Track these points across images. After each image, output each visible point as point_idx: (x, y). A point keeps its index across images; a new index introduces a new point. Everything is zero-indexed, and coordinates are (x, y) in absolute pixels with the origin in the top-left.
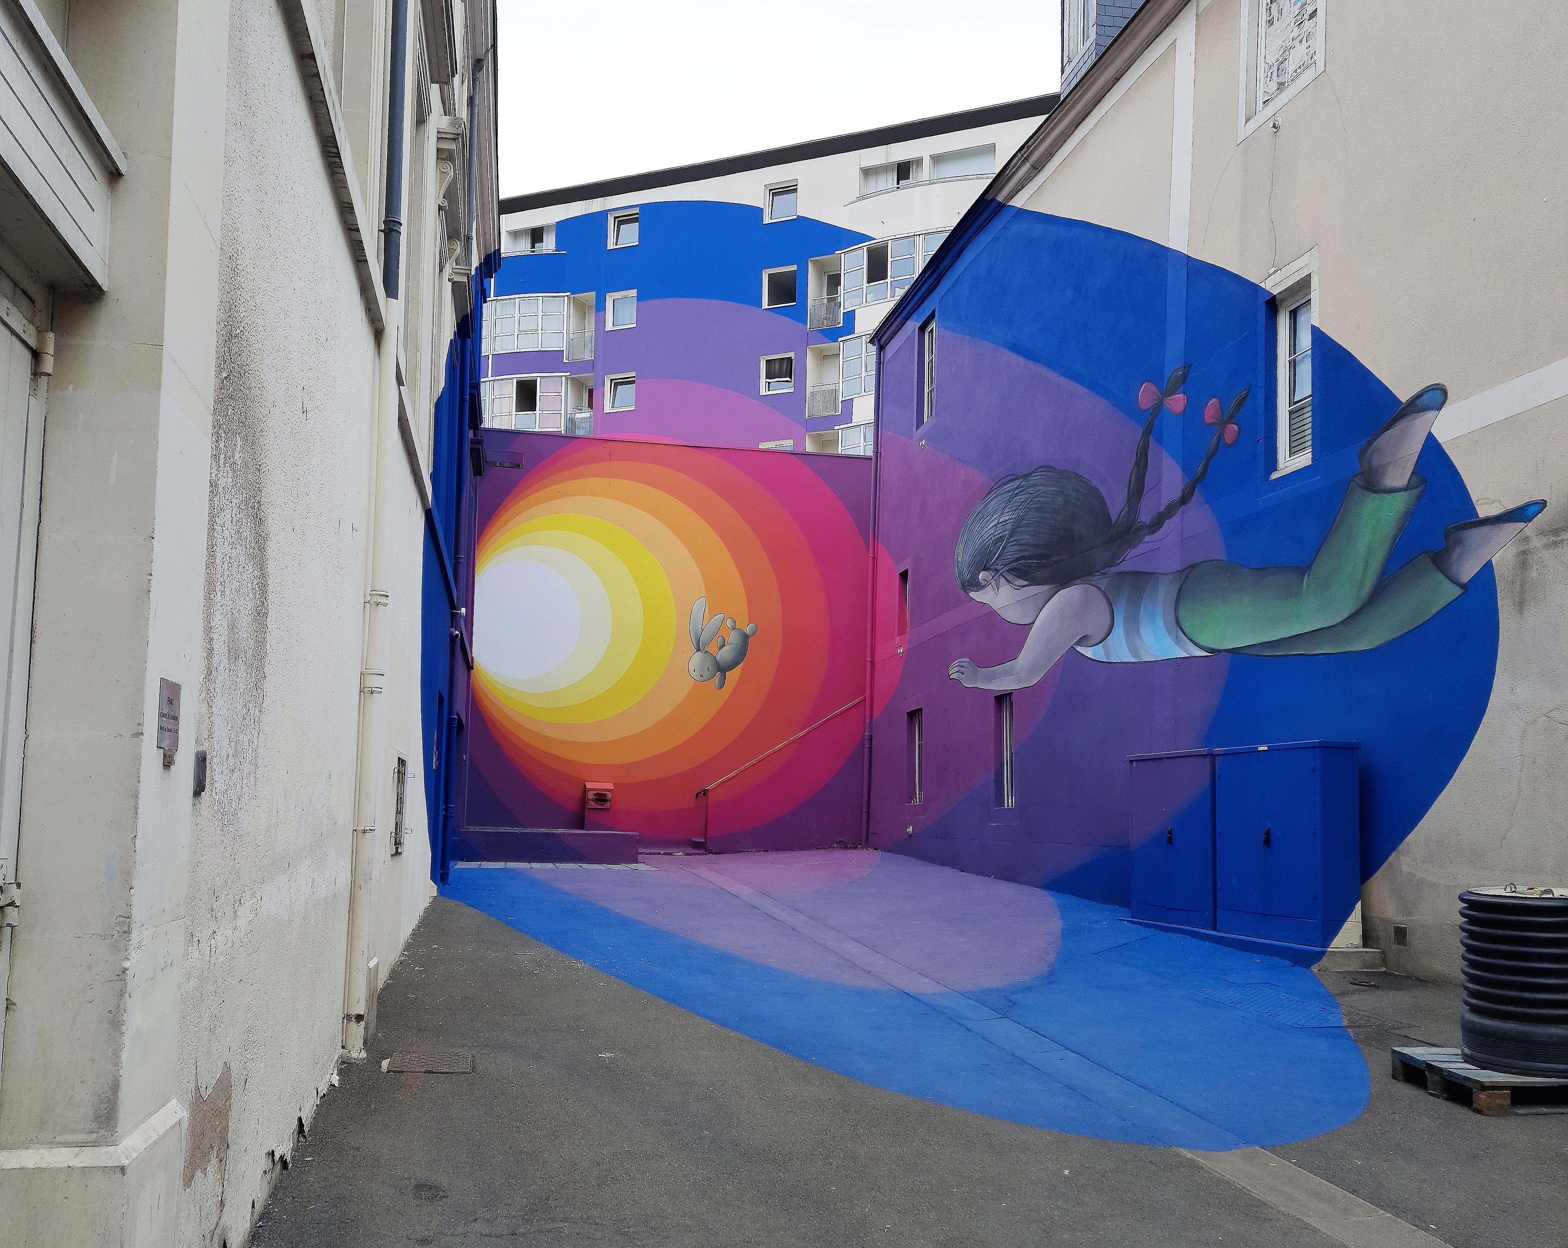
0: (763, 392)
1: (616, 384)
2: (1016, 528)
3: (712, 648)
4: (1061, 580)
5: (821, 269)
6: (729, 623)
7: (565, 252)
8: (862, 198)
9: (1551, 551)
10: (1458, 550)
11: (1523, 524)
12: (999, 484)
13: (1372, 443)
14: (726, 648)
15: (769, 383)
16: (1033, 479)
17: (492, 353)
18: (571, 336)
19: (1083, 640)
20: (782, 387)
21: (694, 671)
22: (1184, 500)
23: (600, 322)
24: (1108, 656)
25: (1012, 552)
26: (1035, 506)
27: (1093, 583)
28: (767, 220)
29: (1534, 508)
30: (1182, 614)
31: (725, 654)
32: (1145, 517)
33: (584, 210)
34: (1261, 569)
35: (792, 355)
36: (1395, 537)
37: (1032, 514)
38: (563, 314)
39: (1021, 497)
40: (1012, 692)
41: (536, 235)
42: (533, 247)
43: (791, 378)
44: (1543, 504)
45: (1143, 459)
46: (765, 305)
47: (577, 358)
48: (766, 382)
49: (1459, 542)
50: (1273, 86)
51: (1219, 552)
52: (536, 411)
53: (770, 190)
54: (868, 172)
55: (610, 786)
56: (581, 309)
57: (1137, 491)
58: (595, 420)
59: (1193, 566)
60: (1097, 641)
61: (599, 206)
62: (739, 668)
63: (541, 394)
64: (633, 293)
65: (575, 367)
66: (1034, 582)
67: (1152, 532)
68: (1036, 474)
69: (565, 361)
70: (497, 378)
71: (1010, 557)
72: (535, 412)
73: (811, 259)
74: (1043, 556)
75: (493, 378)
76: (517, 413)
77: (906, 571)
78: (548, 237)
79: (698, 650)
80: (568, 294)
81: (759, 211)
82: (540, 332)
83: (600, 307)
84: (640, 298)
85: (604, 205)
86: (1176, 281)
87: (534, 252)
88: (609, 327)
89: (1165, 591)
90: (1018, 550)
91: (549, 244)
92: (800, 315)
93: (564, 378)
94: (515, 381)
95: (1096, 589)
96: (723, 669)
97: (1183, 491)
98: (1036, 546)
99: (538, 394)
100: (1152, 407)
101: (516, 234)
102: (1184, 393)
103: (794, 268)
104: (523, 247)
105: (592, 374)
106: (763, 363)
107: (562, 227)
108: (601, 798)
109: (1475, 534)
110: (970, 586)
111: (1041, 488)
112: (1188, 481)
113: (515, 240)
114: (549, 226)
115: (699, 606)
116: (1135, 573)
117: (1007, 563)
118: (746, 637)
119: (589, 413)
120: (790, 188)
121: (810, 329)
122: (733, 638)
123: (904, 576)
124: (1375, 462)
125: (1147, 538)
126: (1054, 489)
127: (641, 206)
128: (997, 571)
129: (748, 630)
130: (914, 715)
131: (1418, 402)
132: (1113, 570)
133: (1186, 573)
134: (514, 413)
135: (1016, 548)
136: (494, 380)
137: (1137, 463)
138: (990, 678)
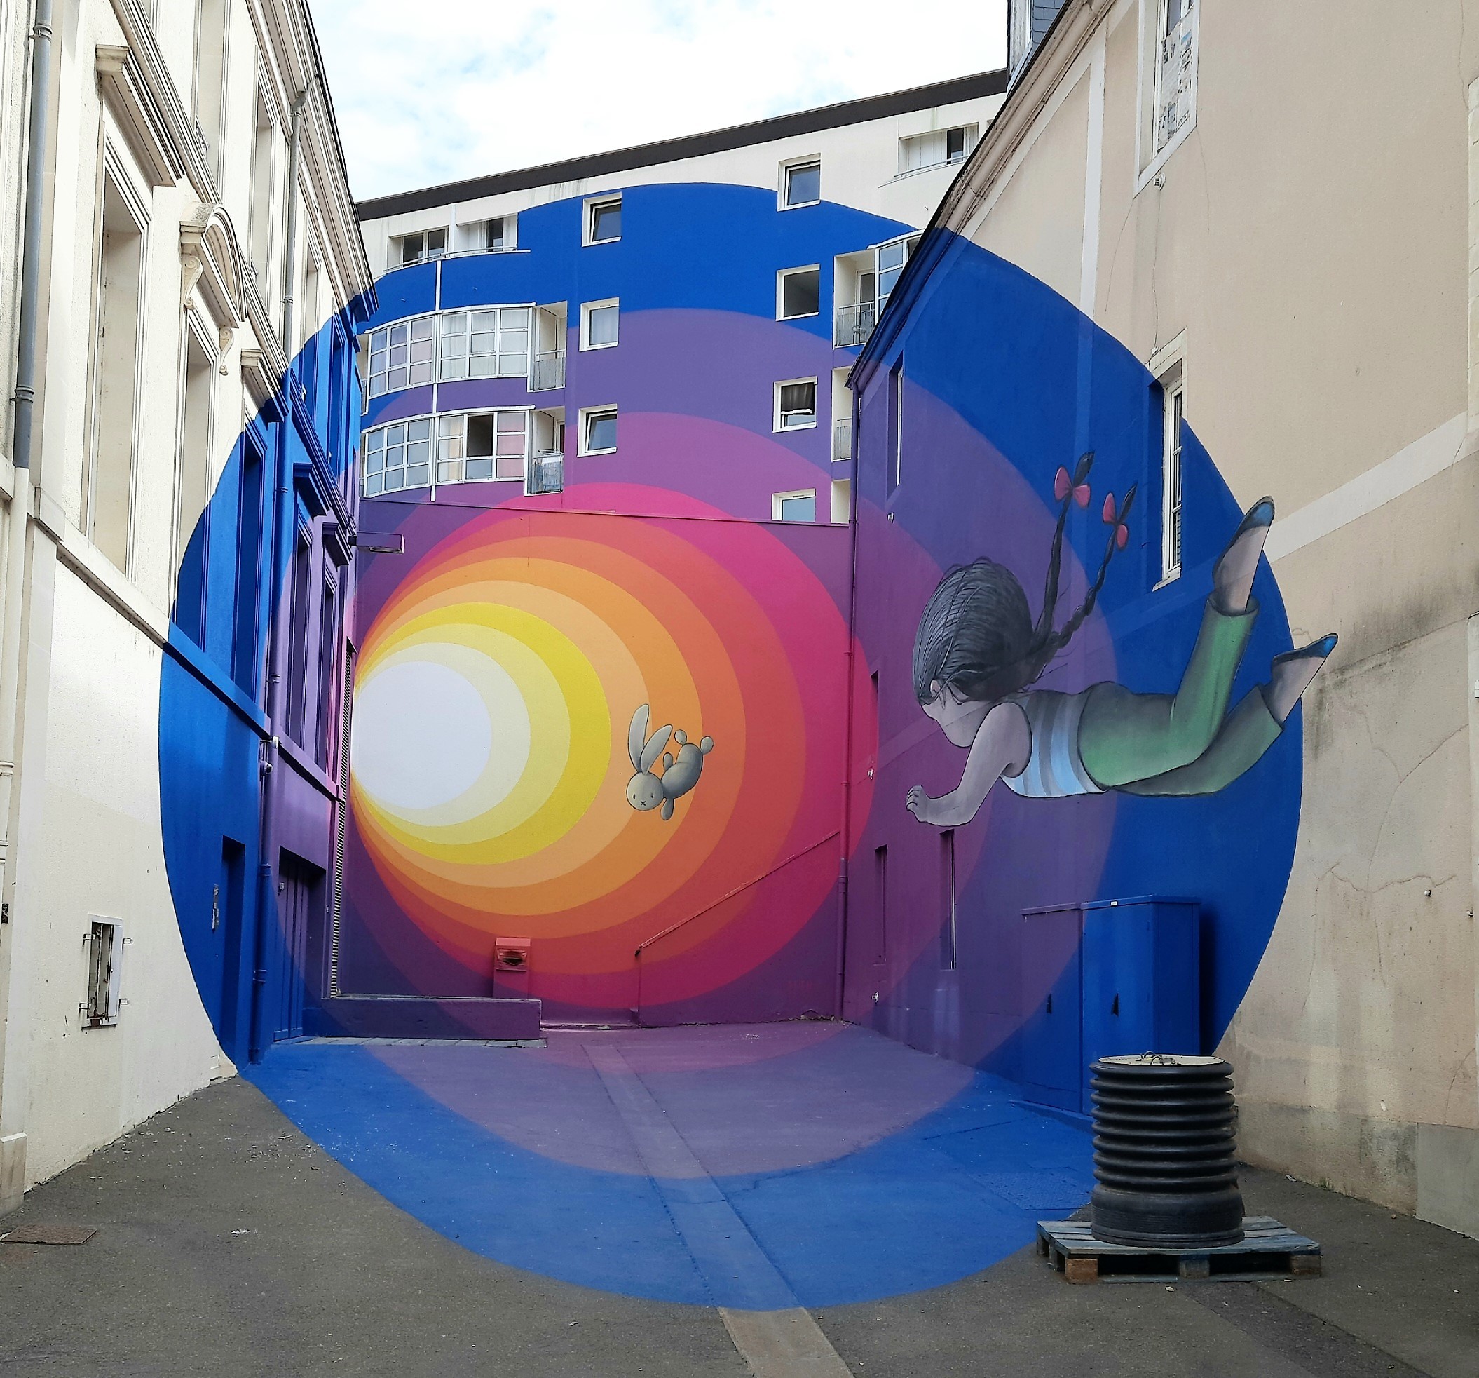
0: (778, 428)
1: (594, 420)
2: (960, 629)
3: (657, 769)
4: (994, 698)
5: (851, 267)
6: (679, 737)
7: (529, 251)
8: (900, 176)
9: (1338, 691)
10: (1279, 684)
11: (1321, 660)
12: (947, 575)
13: (1222, 560)
14: (673, 769)
15: (786, 416)
16: (975, 571)
17: (437, 382)
18: (537, 358)
19: (1008, 770)
20: (803, 422)
21: (634, 798)
22: (1087, 610)
23: (573, 340)
24: (1026, 789)
25: (956, 659)
26: (975, 604)
27: (1017, 701)
28: (782, 206)
29: (1329, 642)
30: (1084, 745)
31: (674, 776)
32: (1058, 628)
33: (552, 197)
34: (1142, 694)
35: (814, 380)
36: (1237, 665)
37: (973, 614)
38: (526, 330)
39: (963, 592)
40: (953, 830)
41: (494, 228)
42: (490, 243)
43: (813, 409)
44: (1334, 638)
45: (1057, 558)
46: (780, 316)
47: (545, 386)
48: (782, 415)
49: (1280, 675)
50: (1165, 132)
51: (1112, 675)
52: (492, 455)
53: (786, 168)
54: (909, 143)
55: (526, 943)
56: (551, 322)
57: (1052, 598)
58: (565, 466)
59: (1092, 688)
60: (1018, 772)
61: (571, 190)
62: (691, 793)
63: (499, 434)
64: (615, 302)
65: (542, 399)
66: (974, 697)
67: (1063, 645)
68: (977, 566)
69: (529, 391)
70: (444, 413)
71: (954, 664)
72: (491, 457)
73: (837, 256)
74: (980, 666)
75: (439, 414)
76: (468, 459)
77: (877, 673)
78: (508, 231)
79: (639, 771)
80: (534, 304)
81: (772, 196)
82: (497, 354)
83: (573, 321)
84: (623, 308)
85: (578, 189)
86: (1084, 349)
87: (492, 250)
88: (585, 345)
89: (1069, 714)
90: (961, 657)
91: (509, 241)
92: (824, 328)
93: (527, 412)
94: (466, 417)
95: (1019, 709)
96: (670, 795)
97: (1086, 598)
98: (974, 653)
99: (495, 434)
100: (1063, 497)
101: (467, 229)
102: (1089, 485)
103: (816, 267)
104: (477, 246)
105: (564, 407)
106: (778, 392)
107: (526, 219)
108: (513, 958)
109: (1291, 667)
110: (924, 697)
111: (979, 583)
112: (1090, 587)
113: (469, 234)
114: (509, 217)
115: (640, 715)
116: (1049, 692)
117: (952, 671)
118: (699, 755)
119: (560, 457)
120: (811, 165)
121: (836, 346)
122: (684, 755)
123: (875, 677)
124: (1224, 581)
125: (1059, 651)
126: (989, 585)
127: (624, 191)
128: (944, 680)
129: (704, 744)
130: (881, 851)
131: (1255, 515)
132: (1033, 687)
133: (1087, 694)
134: (465, 458)
135: (961, 654)
136: (441, 417)
137: (1052, 563)
138: (937, 811)
